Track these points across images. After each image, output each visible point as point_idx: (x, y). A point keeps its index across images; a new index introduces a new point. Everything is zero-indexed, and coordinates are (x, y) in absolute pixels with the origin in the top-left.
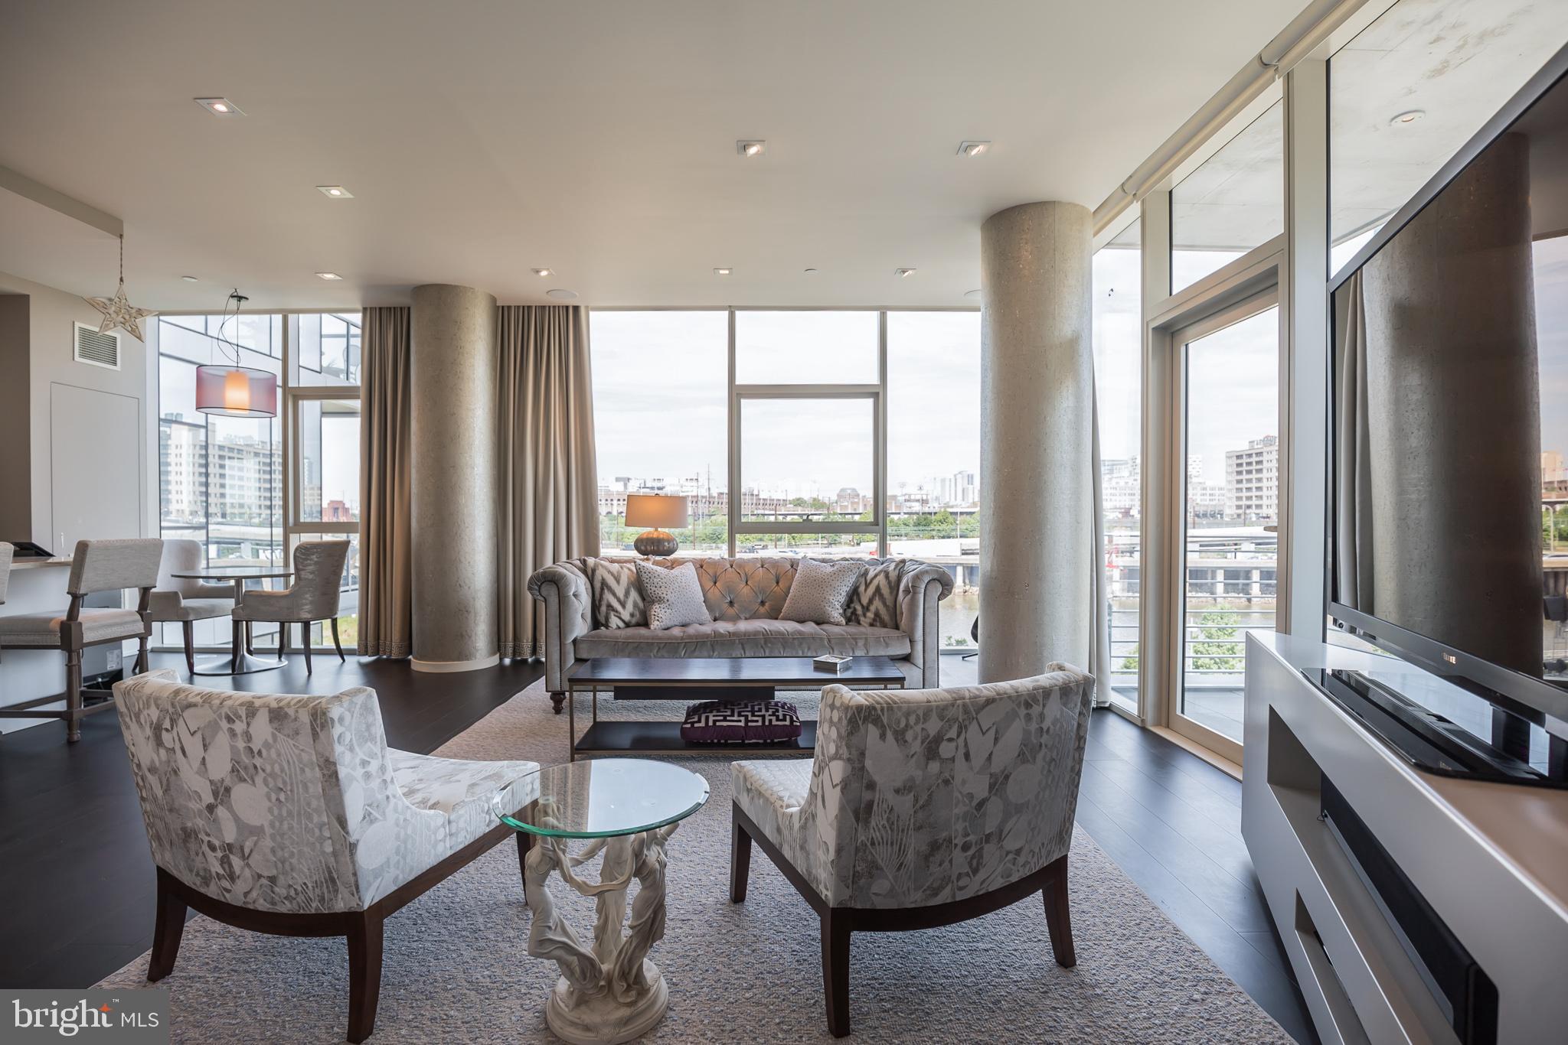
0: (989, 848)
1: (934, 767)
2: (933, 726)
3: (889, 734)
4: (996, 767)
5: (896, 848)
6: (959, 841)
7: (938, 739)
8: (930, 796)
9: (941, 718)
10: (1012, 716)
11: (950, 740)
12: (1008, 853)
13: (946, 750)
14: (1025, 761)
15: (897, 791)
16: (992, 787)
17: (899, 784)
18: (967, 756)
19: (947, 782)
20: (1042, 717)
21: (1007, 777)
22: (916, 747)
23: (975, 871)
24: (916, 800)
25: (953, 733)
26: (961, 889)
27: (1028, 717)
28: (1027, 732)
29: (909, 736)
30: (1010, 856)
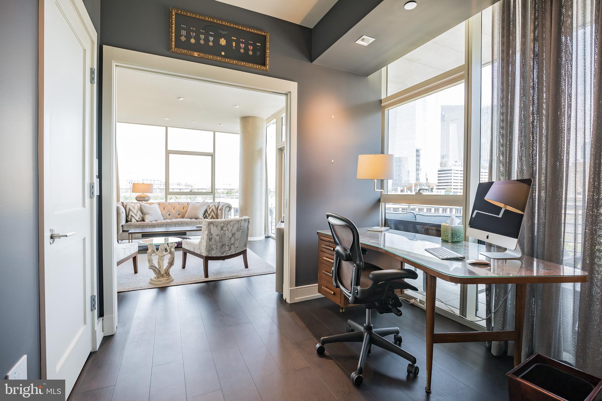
0: (232, 246)
1: (222, 231)
2: (222, 225)
3: (215, 226)
4: (233, 232)
5: (216, 245)
6: (227, 244)
7: (223, 227)
8: (222, 236)
9: (224, 223)
10: (235, 224)
11: (225, 227)
12: (236, 247)
13: (224, 229)
14: (238, 231)
15: (216, 236)
16: (232, 235)
17: (216, 234)
18: (228, 230)
19: (224, 234)
20: (241, 224)
21: (235, 234)
22: (219, 228)
23: (230, 250)
24: (219, 237)
25: (225, 226)
26: (227, 253)
27: (238, 224)
28: (238, 226)
29: (218, 226)
30: (236, 248)
